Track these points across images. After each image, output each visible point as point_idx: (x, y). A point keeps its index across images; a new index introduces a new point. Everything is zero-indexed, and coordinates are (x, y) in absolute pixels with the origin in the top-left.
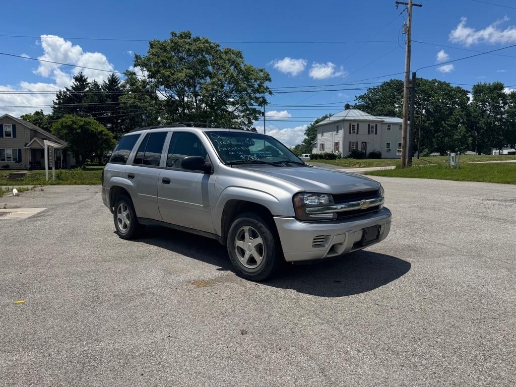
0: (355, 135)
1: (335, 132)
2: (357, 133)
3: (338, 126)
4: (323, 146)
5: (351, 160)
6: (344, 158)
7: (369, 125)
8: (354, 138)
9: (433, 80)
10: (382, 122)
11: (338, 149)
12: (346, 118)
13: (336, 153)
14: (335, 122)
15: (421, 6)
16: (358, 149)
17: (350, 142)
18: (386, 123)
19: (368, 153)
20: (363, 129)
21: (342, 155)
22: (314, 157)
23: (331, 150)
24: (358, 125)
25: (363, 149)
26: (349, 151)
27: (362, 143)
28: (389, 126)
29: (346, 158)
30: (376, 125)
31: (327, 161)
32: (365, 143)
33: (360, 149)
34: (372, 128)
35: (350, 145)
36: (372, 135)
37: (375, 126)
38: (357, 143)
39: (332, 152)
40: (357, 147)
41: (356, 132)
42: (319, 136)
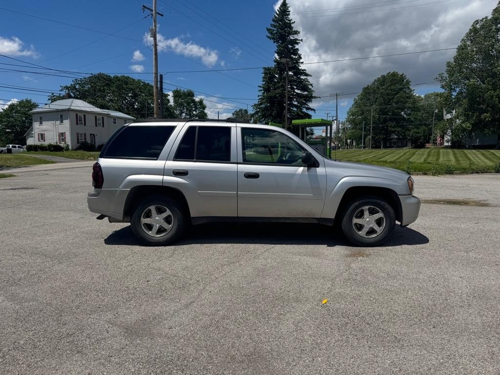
0: (83, 126)
1: (58, 122)
2: (85, 124)
3: (61, 116)
4: (42, 136)
5: (81, 152)
6: (73, 150)
7: (96, 117)
8: (81, 129)
9: (138, 80)
10: (108, 115)
11: (64, 140)
12: (72, 108)
13: (62, 145)
14: (58, 111)
15: (162, 15)
16: (87, 141)
17: (78, 133)
18: (112, 117)
19: (97, 146)
20: (90, 120)
21: (70, 148)
22: (32, 149)
23: (55, 141)
24: (85, 116)
25: (92, 141)
26: (78, 142)
27: (91, 135)
28: (115, 119)
29: (75, 150)
30: (103, 118)
31: (52, 153)
32: (94, 135)
33: (89, 140)
34: (99, 120)
35: (78, 137)
36: (100, 128)
37: (101, 119)
38: (85, 134)
39: (57, 143)
40: (85, 139)
41: (83, 123)
42: (36, 125)
